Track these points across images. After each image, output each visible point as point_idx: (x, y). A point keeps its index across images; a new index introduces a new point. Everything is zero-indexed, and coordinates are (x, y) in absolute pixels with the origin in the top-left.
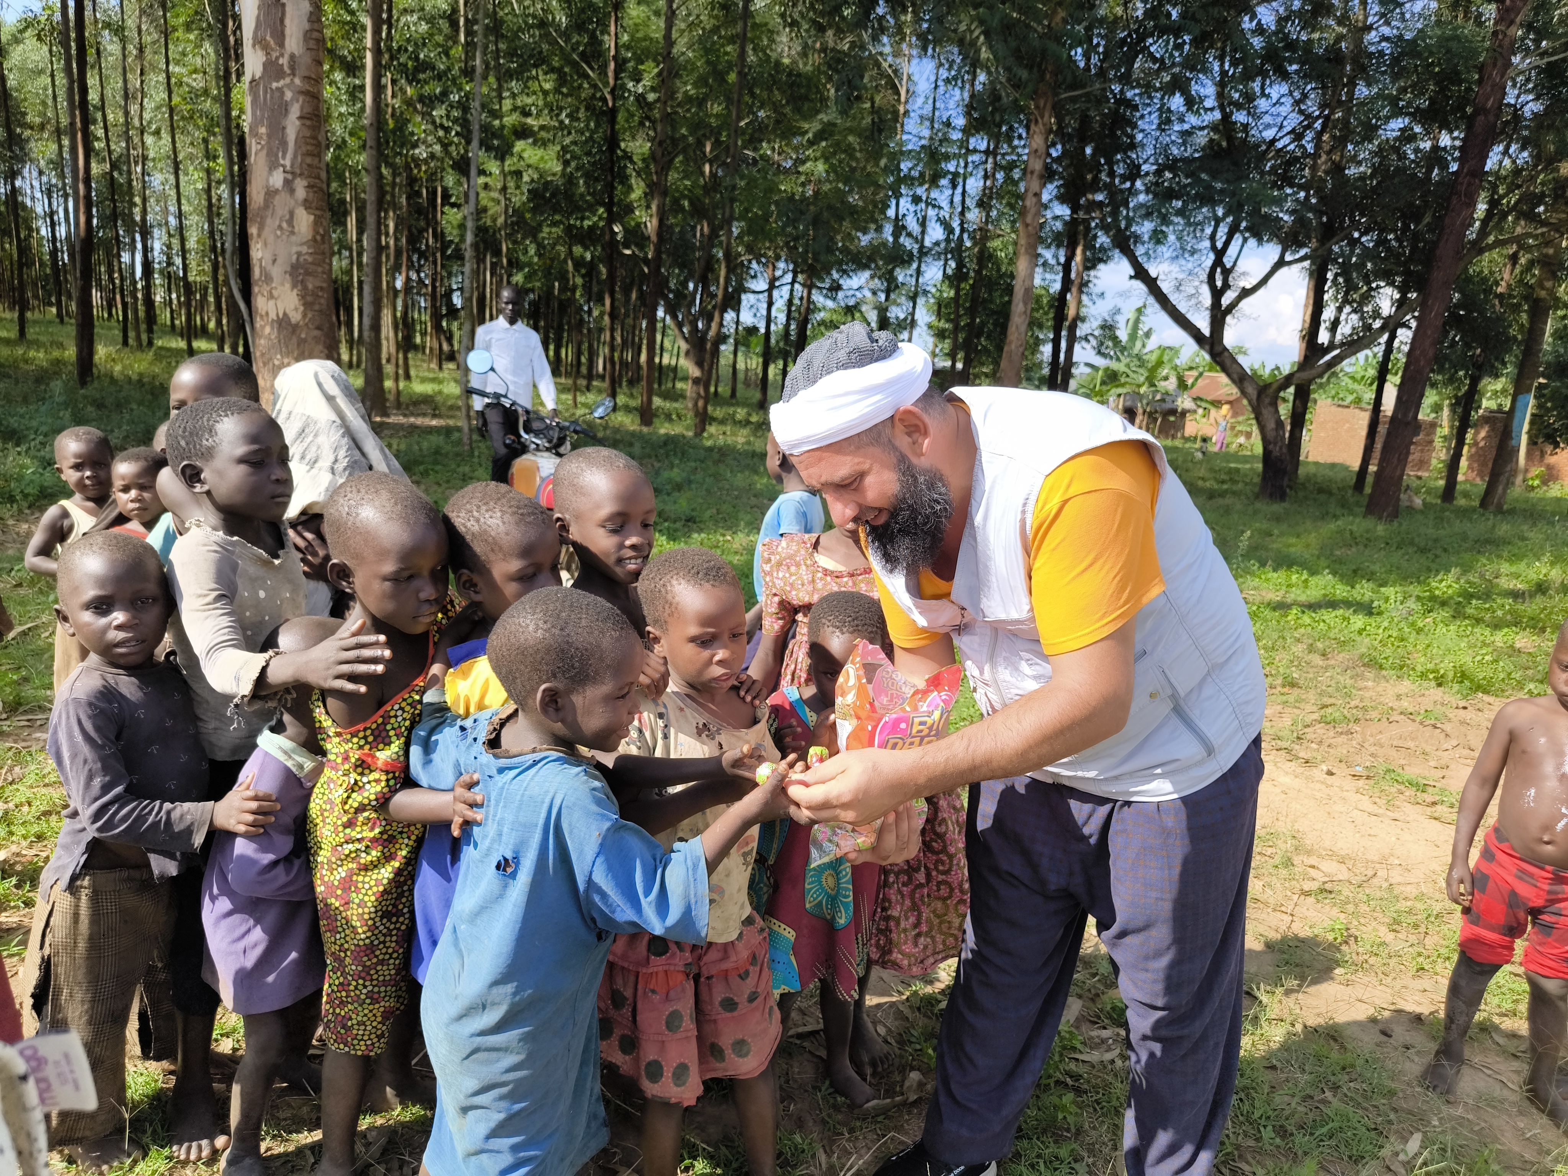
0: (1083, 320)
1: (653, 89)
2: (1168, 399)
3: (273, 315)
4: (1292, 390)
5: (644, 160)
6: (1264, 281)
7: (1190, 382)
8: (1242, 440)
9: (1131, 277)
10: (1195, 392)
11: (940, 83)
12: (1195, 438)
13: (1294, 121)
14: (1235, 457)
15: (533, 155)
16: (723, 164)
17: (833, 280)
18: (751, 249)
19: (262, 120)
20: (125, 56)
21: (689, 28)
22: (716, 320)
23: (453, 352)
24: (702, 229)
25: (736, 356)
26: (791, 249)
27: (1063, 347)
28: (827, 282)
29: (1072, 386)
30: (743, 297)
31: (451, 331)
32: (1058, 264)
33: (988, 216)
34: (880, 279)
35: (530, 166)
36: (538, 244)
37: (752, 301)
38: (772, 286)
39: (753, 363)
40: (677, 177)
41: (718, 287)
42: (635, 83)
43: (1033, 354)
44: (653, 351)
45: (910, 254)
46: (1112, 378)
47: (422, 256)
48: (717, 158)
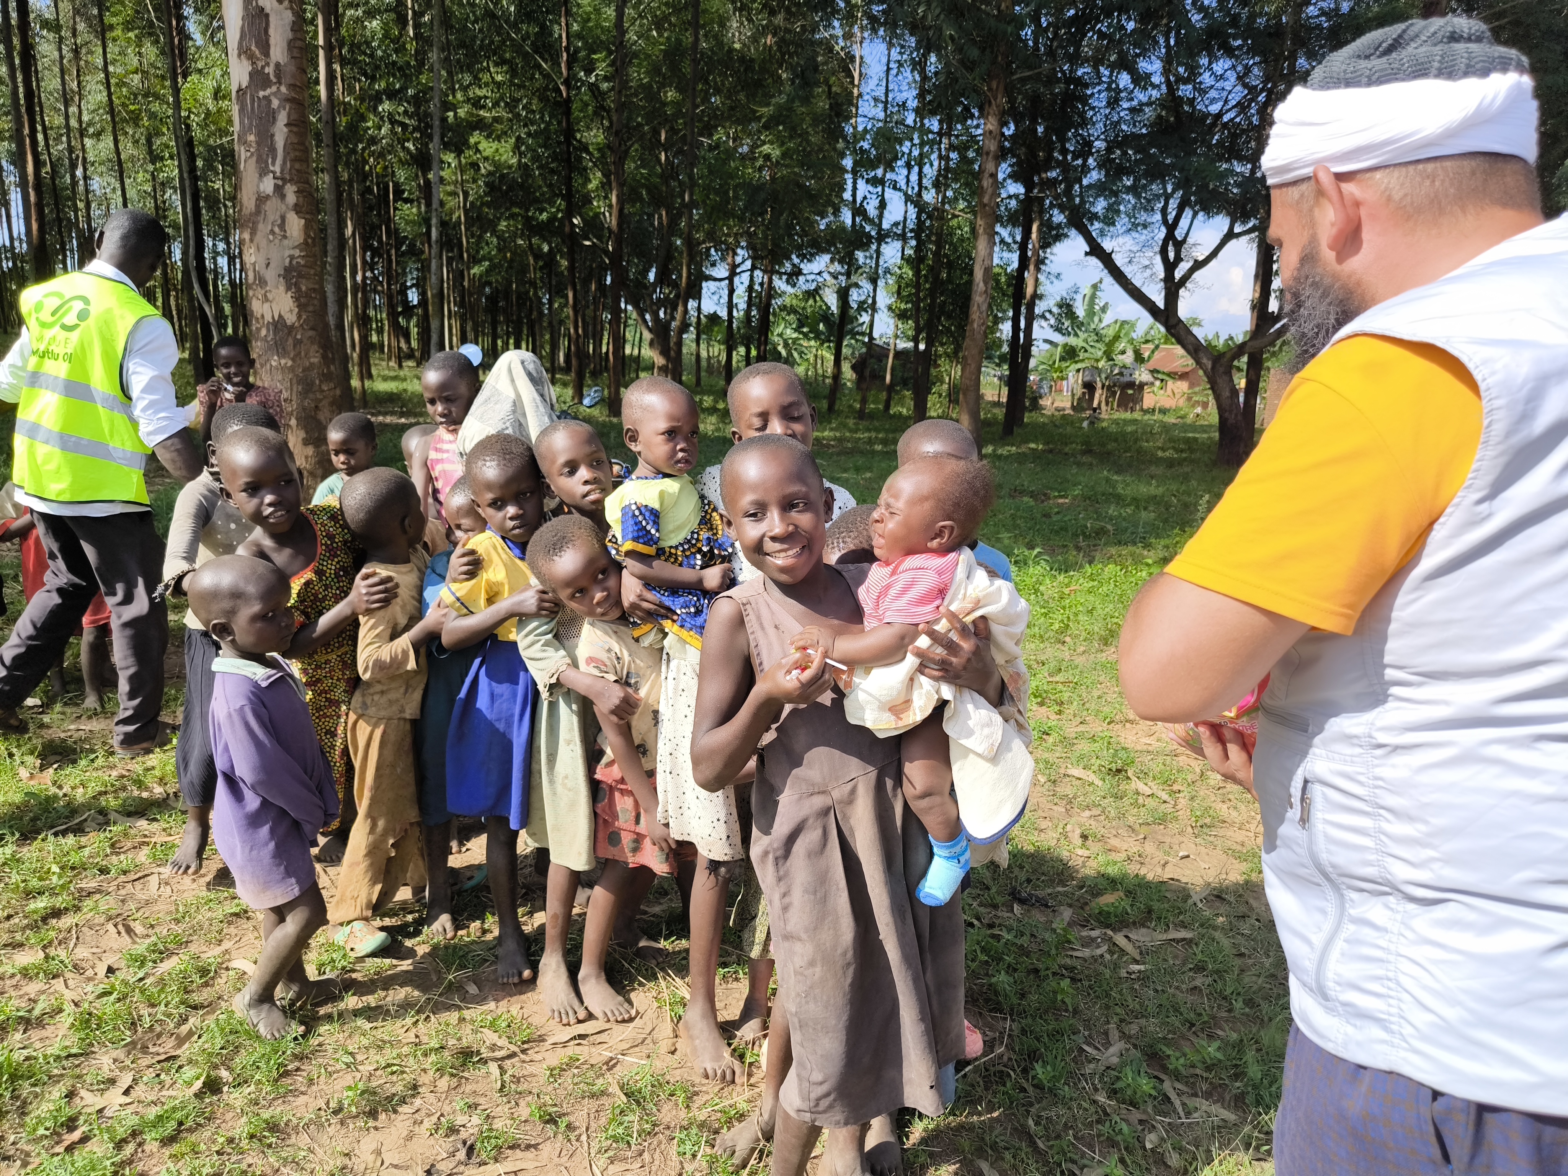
0: (1041, 297)
1: (606, 78)
2: (1125, 372)
3: (268, 318)
4: (1245, 359)
5: (599, 150)
6: (1214, 254)
7: (1146, 355)
8: (1199, 410)
9: (1087, 254)
10: (1151, 365)
11: (892, 65)
12: (1154, 410)
13: (1238, 94)
14: (1193, 427)
15: (488, 147)
16: (680, 152)
17: (794, 265)
18: (711, 236)
19: (250, 129)
20: (62, 57)
21: (640, 16)
22: (680, 309)
23: (412, 350)
24: (660, 217)
25: (698, 344)
26: (750, 236)
27: (1022, 324)
28: (788, 267)
29: (1032, 363)
30: (704, 284)
31: (408, 328)
32: (1015, 242)
33: (945, 197)
34: (840, 262)
35: (486, 159)
36: (498, 237)
37: (713, 289)
38: (733, 273)
39: (715, 351)
40: (633, 165)
41: (680, 276)
42: (588, 72)
43: (993, 333)
44: (619, 341)
45: (869, 236)
46: (1070, 354)
47: (376, 252)
48: (672, 145)
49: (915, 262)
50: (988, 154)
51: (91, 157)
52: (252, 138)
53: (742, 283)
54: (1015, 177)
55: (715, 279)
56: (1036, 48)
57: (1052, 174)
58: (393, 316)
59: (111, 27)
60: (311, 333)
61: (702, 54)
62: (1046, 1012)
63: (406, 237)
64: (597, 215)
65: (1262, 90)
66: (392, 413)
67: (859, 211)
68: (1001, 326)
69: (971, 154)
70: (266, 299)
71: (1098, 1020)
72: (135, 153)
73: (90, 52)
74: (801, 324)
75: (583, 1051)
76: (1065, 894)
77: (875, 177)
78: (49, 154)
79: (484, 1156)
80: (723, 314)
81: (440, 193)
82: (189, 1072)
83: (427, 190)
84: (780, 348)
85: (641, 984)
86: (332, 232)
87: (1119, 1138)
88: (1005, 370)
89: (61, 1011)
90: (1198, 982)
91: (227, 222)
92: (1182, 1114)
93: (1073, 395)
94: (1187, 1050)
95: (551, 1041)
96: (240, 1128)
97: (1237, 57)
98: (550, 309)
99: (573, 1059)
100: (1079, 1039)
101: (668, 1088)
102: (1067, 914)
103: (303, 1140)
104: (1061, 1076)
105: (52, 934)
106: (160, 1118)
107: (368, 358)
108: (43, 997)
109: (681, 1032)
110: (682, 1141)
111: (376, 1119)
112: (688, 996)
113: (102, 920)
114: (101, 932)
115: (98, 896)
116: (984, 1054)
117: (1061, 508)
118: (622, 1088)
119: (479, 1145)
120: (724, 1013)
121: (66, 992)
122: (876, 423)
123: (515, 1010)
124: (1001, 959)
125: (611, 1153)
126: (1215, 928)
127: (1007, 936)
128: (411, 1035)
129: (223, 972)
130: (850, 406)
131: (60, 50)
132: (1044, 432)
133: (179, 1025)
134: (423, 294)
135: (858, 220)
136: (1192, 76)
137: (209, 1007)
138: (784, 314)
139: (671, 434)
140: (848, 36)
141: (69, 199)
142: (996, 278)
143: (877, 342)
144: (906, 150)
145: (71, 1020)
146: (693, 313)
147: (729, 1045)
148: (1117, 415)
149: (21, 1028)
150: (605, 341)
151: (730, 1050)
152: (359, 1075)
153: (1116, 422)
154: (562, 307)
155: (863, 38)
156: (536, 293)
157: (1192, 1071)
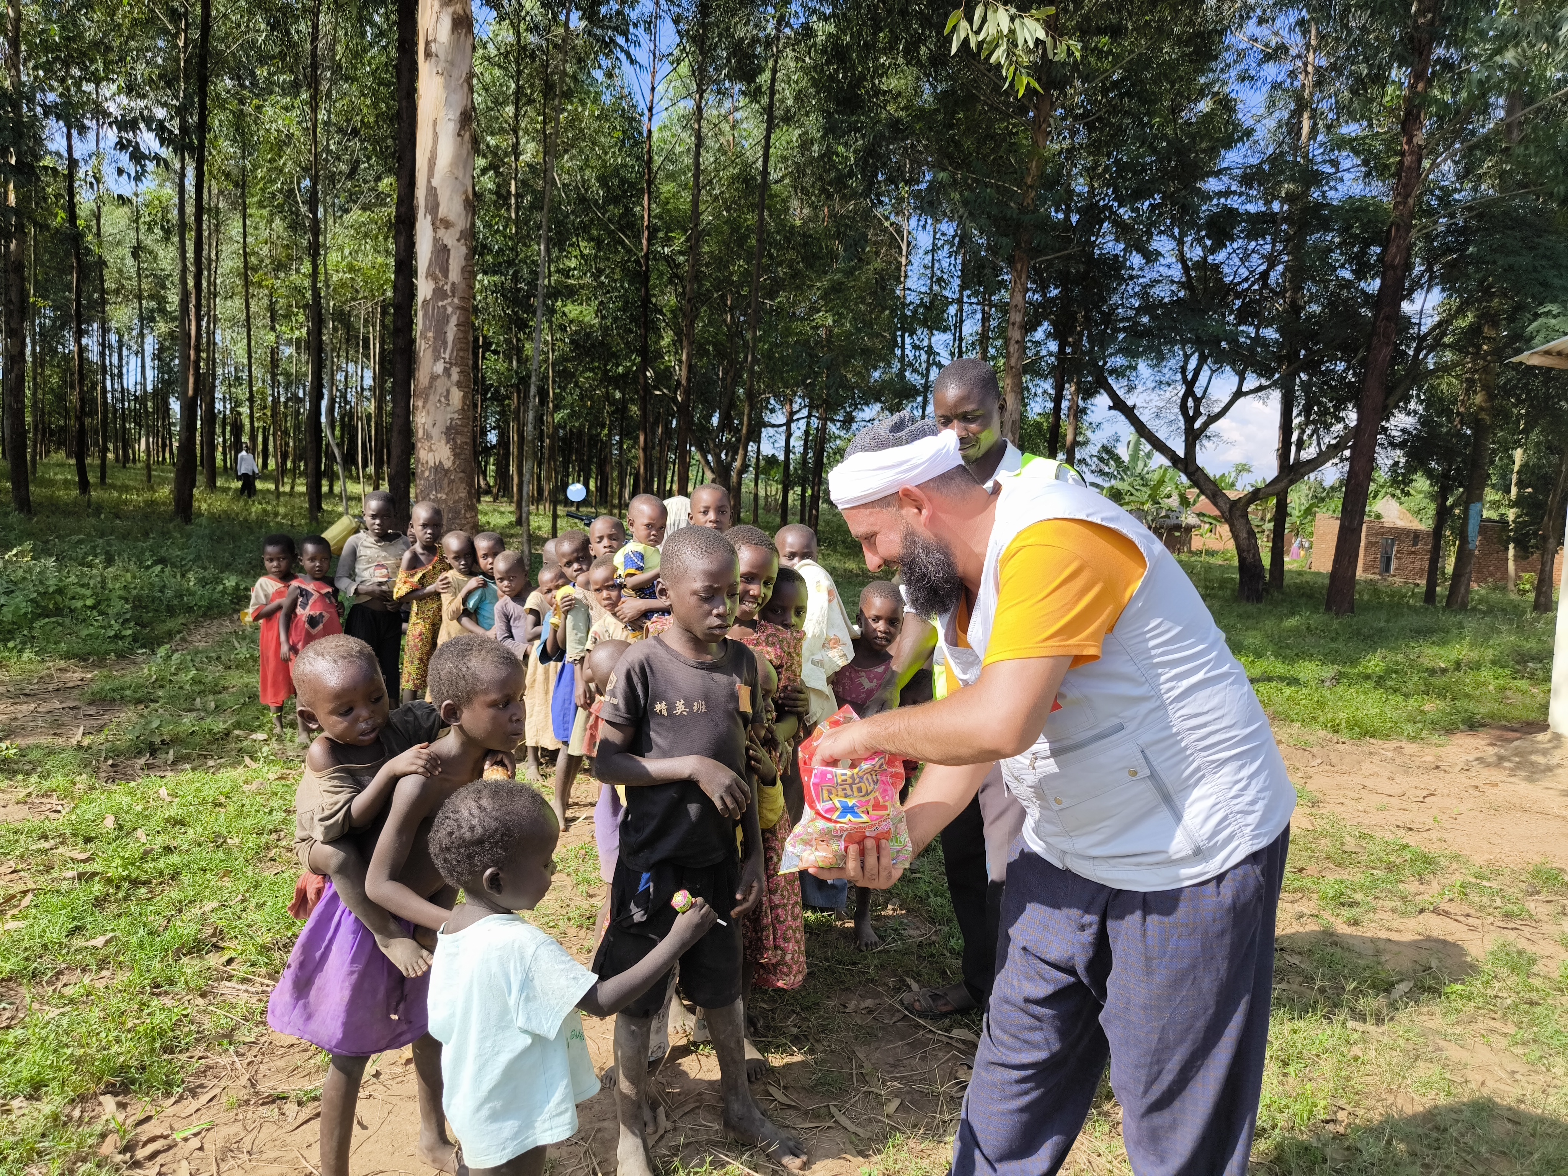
0: (1081, 444)
1: (681, 253)
2: (1172, 515)
3: (431, 463)
5: (672, 311)
6: (1226, 409)
7: (1192, 499)
9: (1110, 408)
10: (1198, 508)
12: (1202, 552)
14: (1229, 568)
15: (572, 310)
16: (744, 313)
17: (847, 413)
18: (770, 388)
21: (713, 200)
22: (741, 452)
25: (756, 484)
26: (807, 387)
28: (841, 415)
30: (763, 430)
34: (890, 410)
36: (580, 388)
37: (771, 434)
38: (791, 419)
39: (772, 490)
40: (702, 325)
41: (741, 423)
45: (915, 389)
48: (738, 308)
50: (1013, 324)
52: (430, 334)
53: (798, 428)
54: (1052, 336)
55: (773, 426)
60: (462, 475)
61: (767, 230)
63: (491, 385)
64: (668, 368)
70: (431, 450)
80: (781, 457)
98: (619, 449)
146: (753, 455)
150: (668, 479)
155: (910, 215)
156: (606, 435)
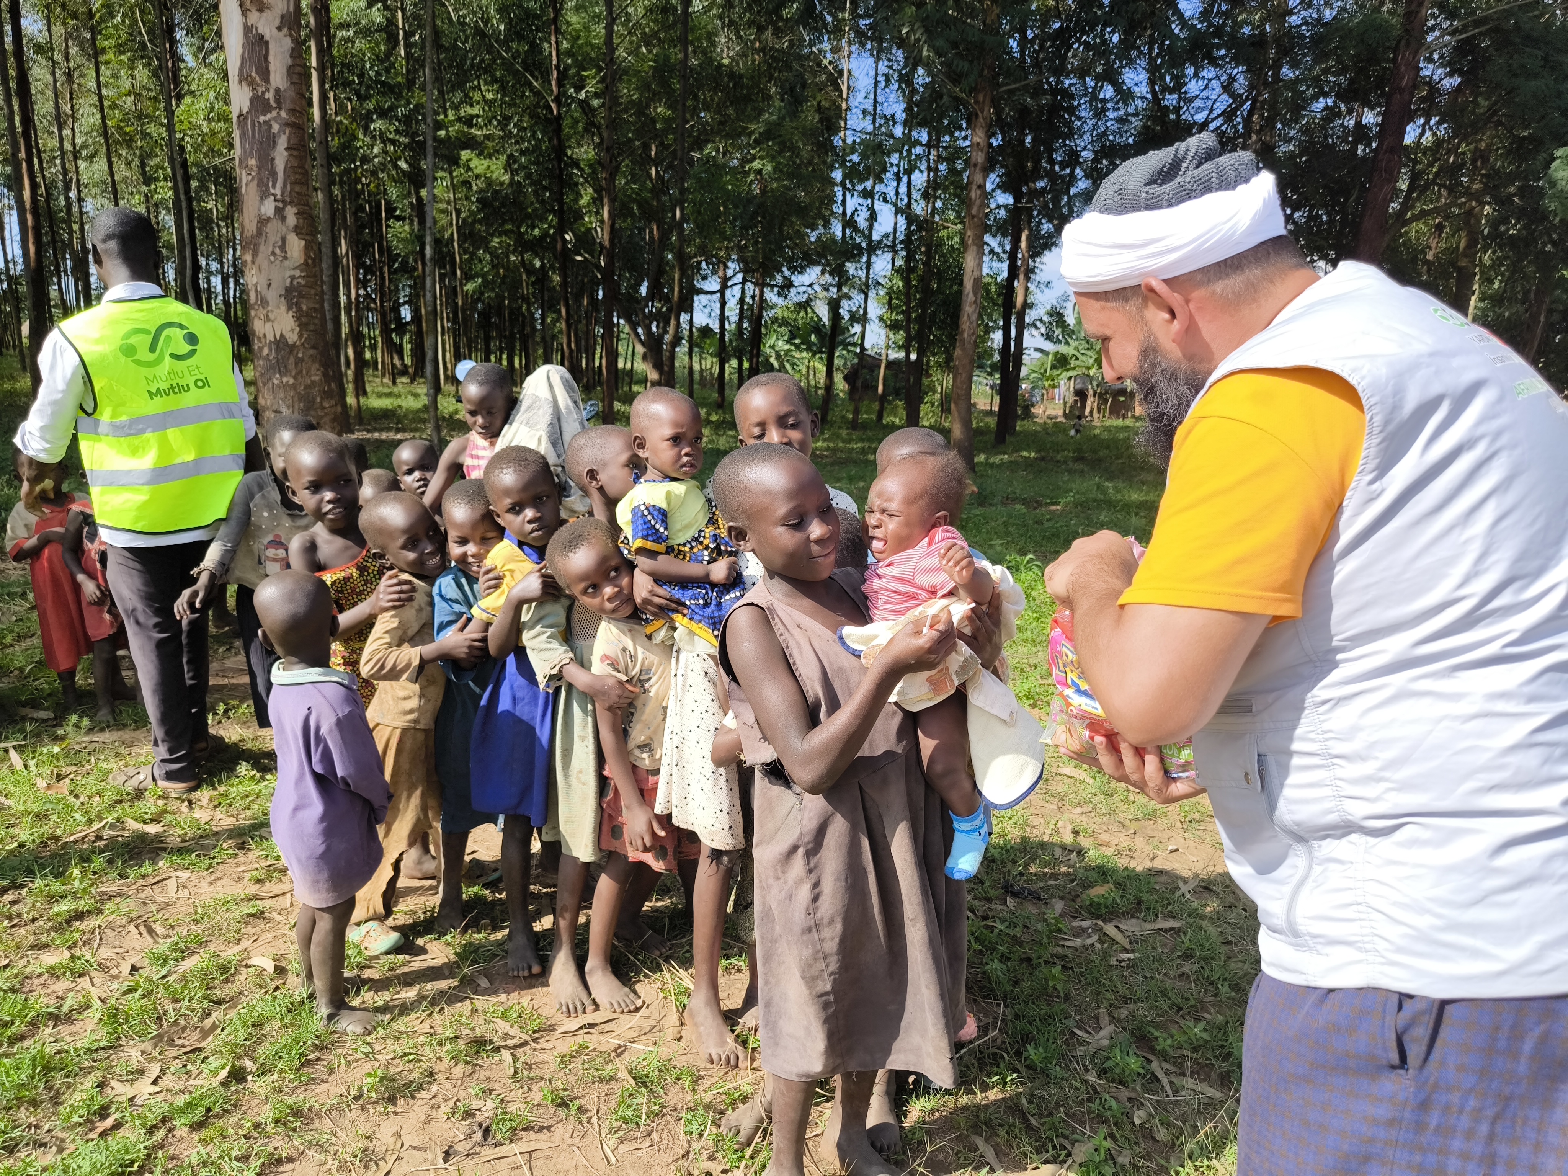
0: (1031, 306)
1: (596, 95)
3: (270, 337)
5: (590, 166)
11: (880, 78)
13: (1224, 102)
15: (479, 165)
16: (670, 166)
17: (785, 277)
18: (703, 250)
19: (251, 153)
20: (55, 81)
21: (629, 33)
22: (673, 322)
23: (406, 366)
24: (651, 232)
25: (691, 358)
26: (741, 249)
27: (1013, 333)
28: (779, 279)
29: (1024, 371)
30: (696, 298)
31: (401, 345)
32: (1004, 252)
33: (934, 208)
34: (831, 274)
35: (478, 177)
36: (491, 254)
37: (704, 302)
38: (725, 285)
39: (708, 363)
40: (623, 181)
41: (672, 290)
42: (579, 89)
43: (984, 341)
44: (612, 355)
45: (859, 247)
46: (1062, 362)
47: (368, 270)
48: (663, 160)
49: (905, 273)
50: (975, 165)
51: (84, 179)
52: (253, 162)
53: (733, 295)
54: (1003, 187)
55: (707, 293)
56: (1023, 61)
57: (1040, 184)
58: (386, 332)
59: (103, 51)
60: (312, 352)
61: (691, 70)
62: (1038, 998)
63: (398, 255)
64: (589, 230)
65: (1247, 99)
66: (389, 429)
67: (850, 223)
68: (992, 335)
69: (959, 165)
70: (268, 319)
71: (1089, 1004)
72: (128, 174)
73: (83, 75)
74: (793, 336)
75: (593, 1040)
76: (1057, 887)
77: (865, 189)
78: (44, 177)
79: (499, 1137)
80: (715, 326)
81: (432, 212)
82: (214, 1062)
83: (420, 209)
84: (772, 360)
85: (646, 976)
86: (326, 250)
87: (1108, 1114)
88: (997, 378)
89: (88, 1007)
90: (1186, 969)
91: (220, 242)
92: (1170, 1092)
93: (1065, 403)
94: (1174, 1031)
95: (560, 1030)
96: (266, 1114)
97: (1221, 66)
98: (543, 323)
99: (583, 1047)
100: (1071, 1023)
101: (674, 1074)
102: (1059, 906)
103: (327, 1124)
104: (1053, 1057)
105: (77, 935)
106: (188, 1105)
107: (362, 375)
108: (70, 995)
109: (687, 1020)
110: (689, 1122)
111: (395, 1104)
112: (691, 987)
113: (124, 922)
114: (124, 933)
115: (118, 899)
116: (978, 1038)
117: (1054, 516)
118: (630, 1073)
119: (494, 1127)
120: (727, 1002)
121: (92, 989)
122: (869, 433)
123: (525, 1001)
124: (995, 949)
125: (621, 1133)
126: (1202, 917)
127: (999, 926)
128: (426, 1025)
129: (244, 971)
130: (843, 417)
131: (53, 74)
132: (1035, 440)
133: (202, 1019)
134: (416, 311)
135: (848, 232)
136: (1179, 86)
137: (232, 1001)
138: (775, 327)
139: (676, 440)
140: (836, 50)
141: (63, 221)
142: (986, 287)
143: (869, 352)
144: (895, 162)
145: (98, 1015)
146: (685, 326)
147: (733, 1031)
148: (1109, 423)
149: (51, 1024)
150: (598, 355)
151: (733, 1036)
152: (377, 1064)
153: (1108, 429)
154: (554, 322)
155: (851, 52)
156: (528, 309)
157: (1179, 1052)
